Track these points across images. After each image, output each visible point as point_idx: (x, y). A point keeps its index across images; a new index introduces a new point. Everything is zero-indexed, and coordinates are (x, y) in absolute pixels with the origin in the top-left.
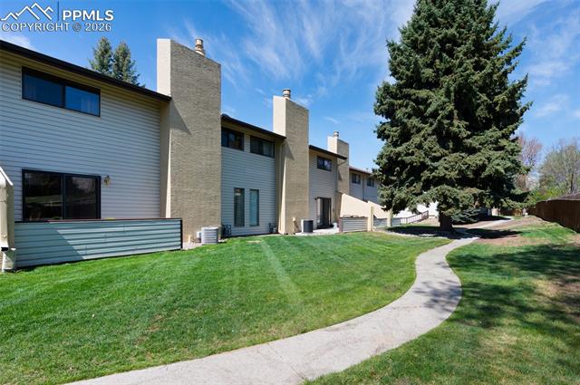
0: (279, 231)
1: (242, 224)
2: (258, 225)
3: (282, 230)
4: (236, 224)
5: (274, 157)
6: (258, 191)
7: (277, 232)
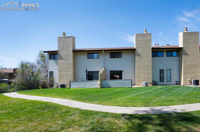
0: (181, 84)
1: (163, 81)
2: (171, 81)
3: (182, 84)
4: (160, 81)
5: (179, 56)
6: (171, 69)
7: (180, 85)
